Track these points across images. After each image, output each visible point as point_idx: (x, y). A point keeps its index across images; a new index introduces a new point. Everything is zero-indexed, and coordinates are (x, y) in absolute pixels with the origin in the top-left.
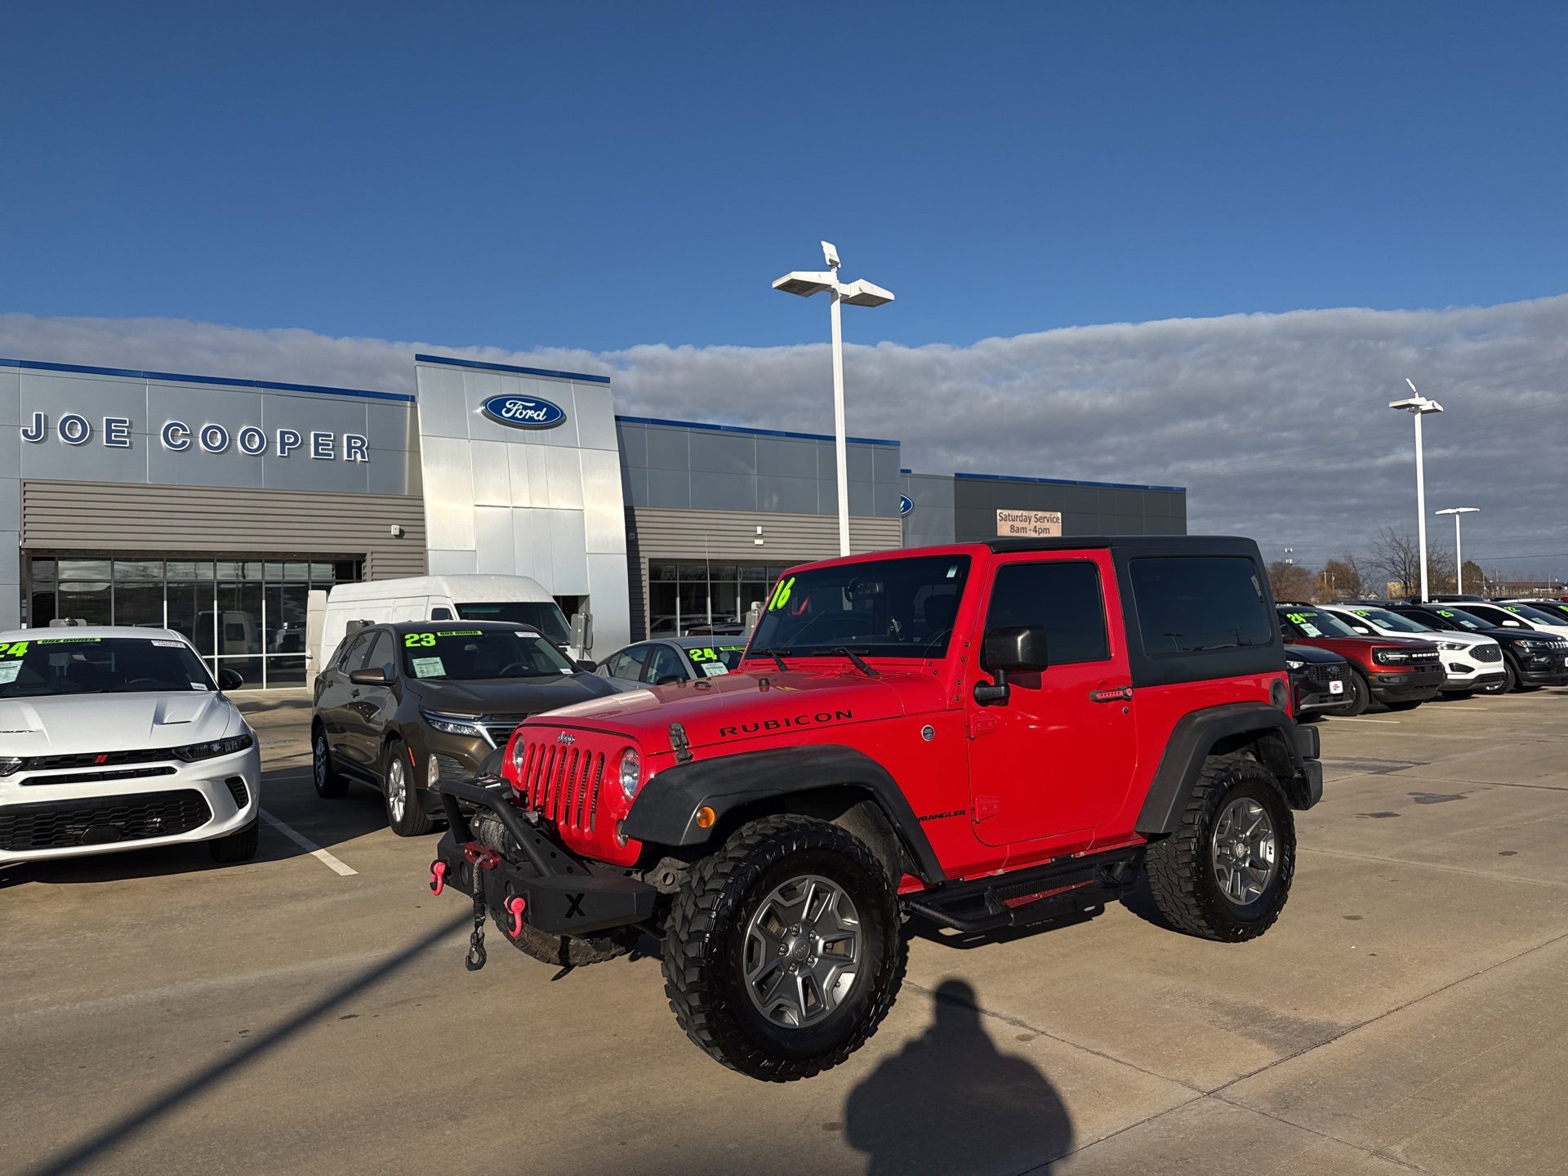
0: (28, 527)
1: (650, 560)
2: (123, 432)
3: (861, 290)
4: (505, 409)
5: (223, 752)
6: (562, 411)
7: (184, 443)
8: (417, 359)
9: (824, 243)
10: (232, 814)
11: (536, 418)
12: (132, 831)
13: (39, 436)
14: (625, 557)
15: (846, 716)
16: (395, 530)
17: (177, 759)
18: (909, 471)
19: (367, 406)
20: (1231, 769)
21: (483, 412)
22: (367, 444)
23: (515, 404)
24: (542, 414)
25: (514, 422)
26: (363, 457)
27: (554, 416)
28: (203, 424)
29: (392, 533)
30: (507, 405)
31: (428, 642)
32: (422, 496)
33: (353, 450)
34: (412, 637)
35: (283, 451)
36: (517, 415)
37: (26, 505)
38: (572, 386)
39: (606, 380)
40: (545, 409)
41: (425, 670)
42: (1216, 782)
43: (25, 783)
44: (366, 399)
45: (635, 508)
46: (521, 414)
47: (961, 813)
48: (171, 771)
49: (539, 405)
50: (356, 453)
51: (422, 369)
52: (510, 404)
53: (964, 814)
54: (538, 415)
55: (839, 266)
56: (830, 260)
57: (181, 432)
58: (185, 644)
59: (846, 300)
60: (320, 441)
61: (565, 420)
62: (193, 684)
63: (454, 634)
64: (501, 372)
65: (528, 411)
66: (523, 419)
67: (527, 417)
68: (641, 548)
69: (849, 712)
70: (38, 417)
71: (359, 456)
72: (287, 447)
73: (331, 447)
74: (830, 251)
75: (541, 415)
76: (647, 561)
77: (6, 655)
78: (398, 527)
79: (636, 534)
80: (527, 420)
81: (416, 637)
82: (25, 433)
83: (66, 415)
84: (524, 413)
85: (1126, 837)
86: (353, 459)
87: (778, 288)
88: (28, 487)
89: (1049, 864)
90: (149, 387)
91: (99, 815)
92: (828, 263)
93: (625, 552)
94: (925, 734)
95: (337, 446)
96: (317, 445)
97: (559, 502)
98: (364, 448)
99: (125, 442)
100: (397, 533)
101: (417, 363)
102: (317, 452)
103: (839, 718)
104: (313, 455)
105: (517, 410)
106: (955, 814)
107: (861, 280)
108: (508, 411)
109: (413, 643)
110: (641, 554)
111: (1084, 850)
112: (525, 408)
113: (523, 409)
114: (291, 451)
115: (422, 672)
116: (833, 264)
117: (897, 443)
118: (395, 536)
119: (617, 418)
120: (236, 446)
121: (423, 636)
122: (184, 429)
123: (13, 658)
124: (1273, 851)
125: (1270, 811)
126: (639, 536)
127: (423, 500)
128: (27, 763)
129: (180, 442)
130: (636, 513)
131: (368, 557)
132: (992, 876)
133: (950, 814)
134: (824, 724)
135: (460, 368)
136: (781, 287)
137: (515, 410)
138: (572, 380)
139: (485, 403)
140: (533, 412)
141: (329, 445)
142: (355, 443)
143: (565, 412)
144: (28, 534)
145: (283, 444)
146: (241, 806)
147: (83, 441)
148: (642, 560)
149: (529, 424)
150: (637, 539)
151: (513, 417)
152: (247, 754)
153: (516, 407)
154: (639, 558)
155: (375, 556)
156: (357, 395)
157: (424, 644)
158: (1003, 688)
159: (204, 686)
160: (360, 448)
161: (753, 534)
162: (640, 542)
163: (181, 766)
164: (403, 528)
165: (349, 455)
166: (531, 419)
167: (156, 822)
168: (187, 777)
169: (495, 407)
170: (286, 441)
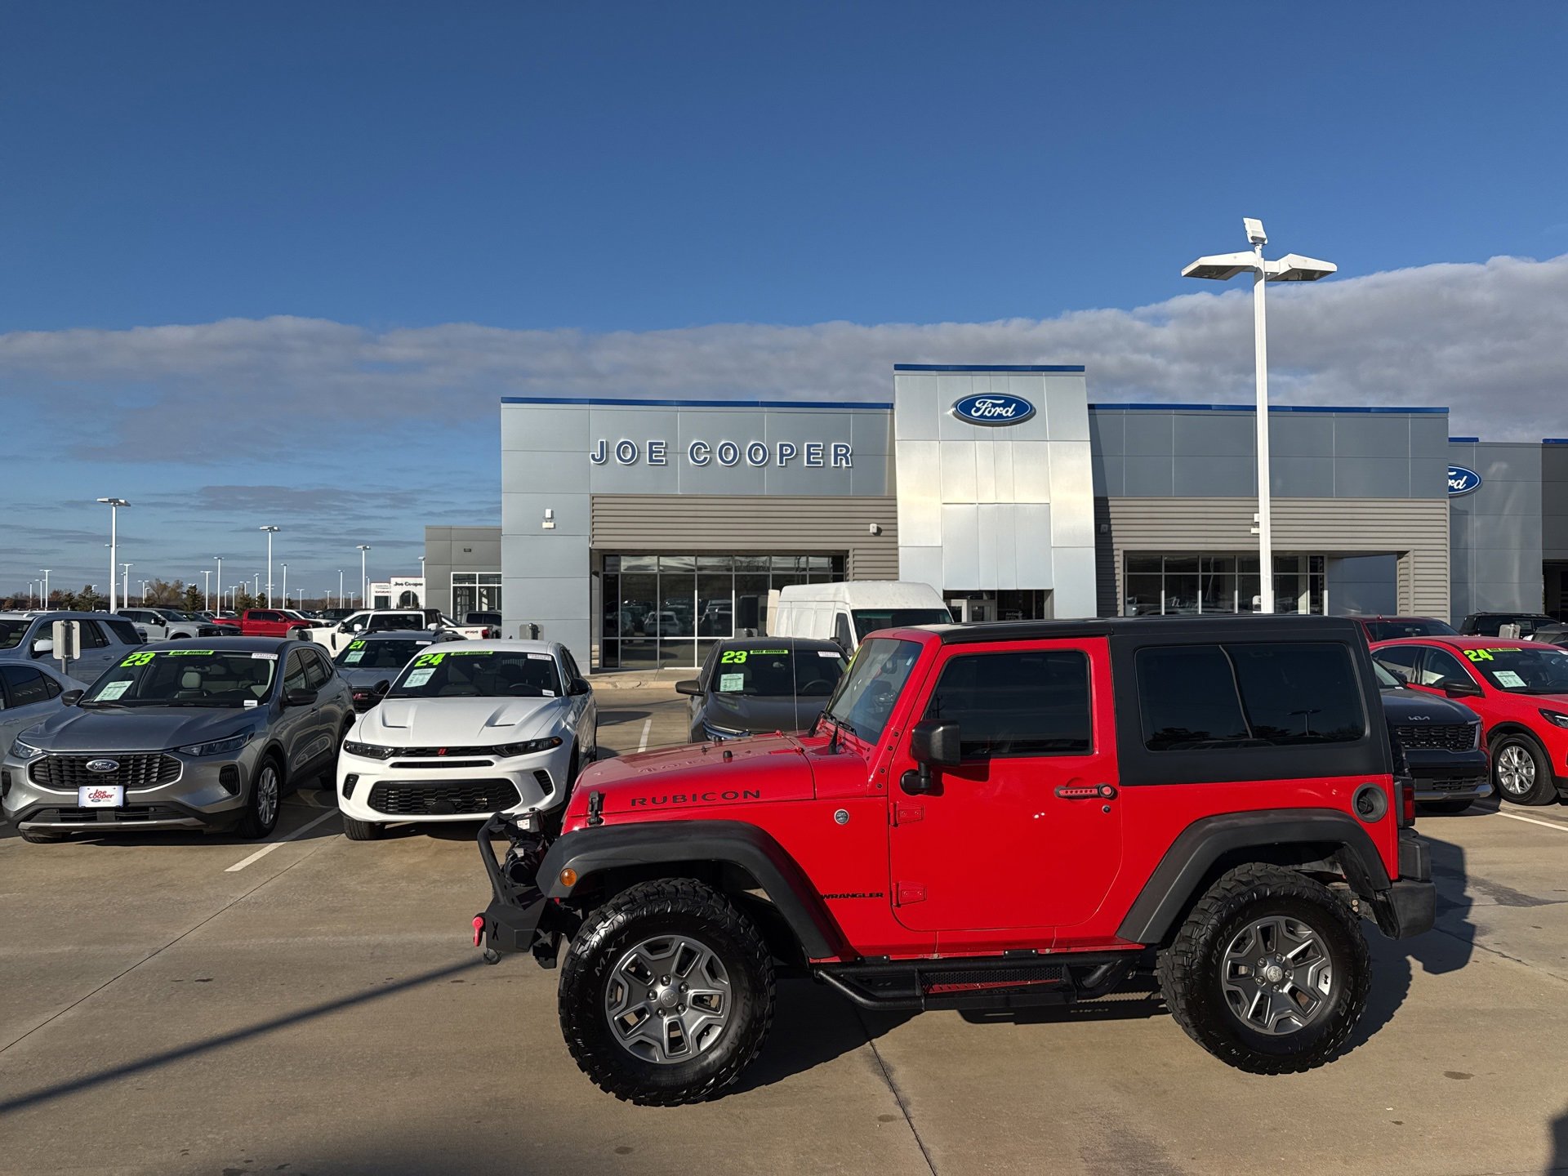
0: (596, 532)
1: (1125, 552)
2: (661, 452)
3: (1290, 266)
4: (975, 409)
5: (536, 750)
6: (1031, 406)
7: (706, 458)
8: (895, 369)
9: (1246, 220)
10: (540, 799)
11: (1005, 415)
12: (465, 807)
13: (603, 459)
14: (1094, 550)
15: (754, 796)
16: (873, 528)
17: (496, 754)
18: (1476, 440)
19: (852, 416)
20: (1257, 882)
21: (954, 414)
22: (850, 452)
23: (985, 402)
24: (1010, 410)
25: (984, 421)
26: (847, 463)
27: (1023, 411)
28: (720, 442)
29: (871, 531)
30: (977, 405)
31: (740, 659)
32: (896, 496)
33: (839, 457)
34: (729, 654)
35: (781, 462)
36: (986, 413)
37: (594, 514)
38: (1044, 379)
39: (1081, 369)
40: (1014, 405)
41: (728, 685)
42: (1229, 895)
43: (393, 766)
44: (851, 410)
45: (1109, 498)
46: (990, 412)
47: (878, 895)
48: (490, 763)
49: (1008, 401)
50: (841, 459)
51: (900, 378)
52: (980, 403)
53: (881, 896)
54: (1007, 412)
55: (1266, 242)
56: (1253, 238)
57: (703, 450)
58: (552, 657)
59: (1274, 279)
60: (812, 451)
61: (1035, 413)
62: (544, 691)
63: (764, 652)
64: (973, 373)
65: (997, 408)
66: (992, 417)
67: (995, 415)
68: (1114, 540)
69: (758, 792)
70: (602, 443)
71: (844, 462)
72: (785, 458)
73: (820, 456)
74: (1254, 227)
75: (1009, 412)
76: (1121, 553)
77: (428, 664)
78: (875, 525)
79: (1110, 525)
80: (996, 418)
81: (733, 654)
82: (593, 456)
83: (622, 440)
84: (993, 410)
85: (1109, 940)
86: (838, 465)
87: (1186, 275)
88: (596, 500)
89: (1002, 956)
90: (681, 414)
91: (440, 794)
92: (1251, 241)
93: (1094, 545)
94: (837, 818)
95: (825, 455)
96: (809, 454)
97: (1027, 496)
98: (848, 455)
99: (662, 461)
100: (875, 531)
101: (896, 372)
102: (809, 462)
103: (746, 797)
104: (806, 464)
105: (986, 408)
106: (871, 895)
107: (1290, 255)
108: (978, 410)
109: (728, 659)
110: (1115, 546)
111: (1050, 947)
112: (994, 405)
113: (992, 407)
114: (788, 462)
115: (725, 686)
116: (1257, 240)
117: (1445, 410)
118: (874, 533)
119: (1091, 407)
120: (746, 461)
121: (738, 653)
122: (706, 448)
123: (430, 666)
124: (1329, 981)
125: (1324, 935)
126: (1113, 528)
127: (896, 499)
128: (397, 752)
129: (702, 458)
130: (1110, 503)
131: (851, 554)
132: (928, 960)
133: (864, 895)
134: (732, 802)
135: (934, 373)
136: (1192, 274)
137: (984, 408)
138: (1044, 373)
139: (955, 405)
140: (1001, 409)
141: (819, 454)
142: (841, 450)
143: (1034, 405)
144: (596, 538)
145: (782, 455)
146: (547, 793)
147: (632, 463)
148: (1115, 553)
149: (998, 421)
150: (1110, 531)
151: (982, 416)
152: (553, 753)
153: (986, 406)
154: (1112, 550)
155: (856, 552)
156: (843, 407)
157: (736, 661)
158: (923, 779)
159: (553, 692)
160: (845, 455)
161: (1249, 522)
162: (1114, 534)
163: (497, 760)
164: (880, 526)
165: (836, 462)
166: (1000, 416)
167: (484, 801)
168: (502, 769)
169: (965, 408)
170: (784, 452)
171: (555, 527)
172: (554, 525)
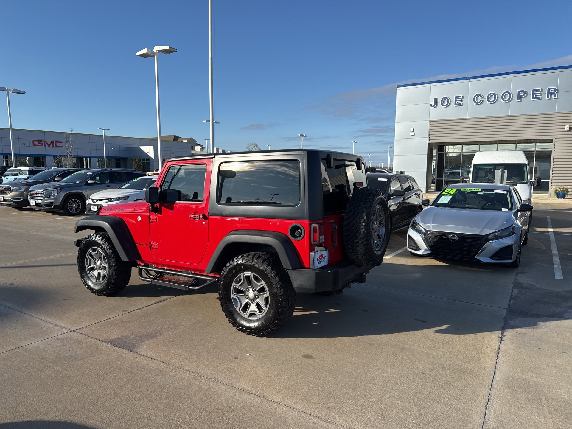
0: (431, 136)
19: (559, 73)
22: (557, 91)
29: (565, 129)
37: (430, 129)
44: (559, 70)
78: (568, 126)
88: (431, 123)
90: (471, 83)
98: (555, 93)
100: (568, 129)
114: (522, 98)
118: (567, 130)
131: (554, 141)
144: (431, 138)
156: (555, 70)
164: (571, 126)
171: (414, 135)
172: (414, 134)
